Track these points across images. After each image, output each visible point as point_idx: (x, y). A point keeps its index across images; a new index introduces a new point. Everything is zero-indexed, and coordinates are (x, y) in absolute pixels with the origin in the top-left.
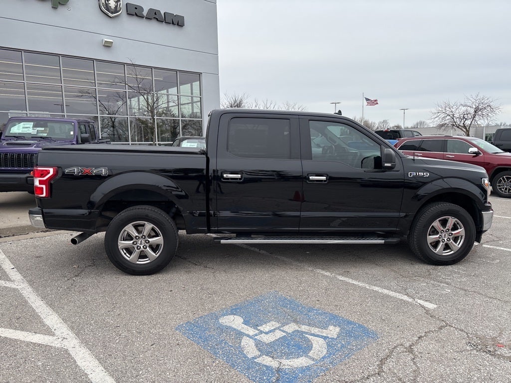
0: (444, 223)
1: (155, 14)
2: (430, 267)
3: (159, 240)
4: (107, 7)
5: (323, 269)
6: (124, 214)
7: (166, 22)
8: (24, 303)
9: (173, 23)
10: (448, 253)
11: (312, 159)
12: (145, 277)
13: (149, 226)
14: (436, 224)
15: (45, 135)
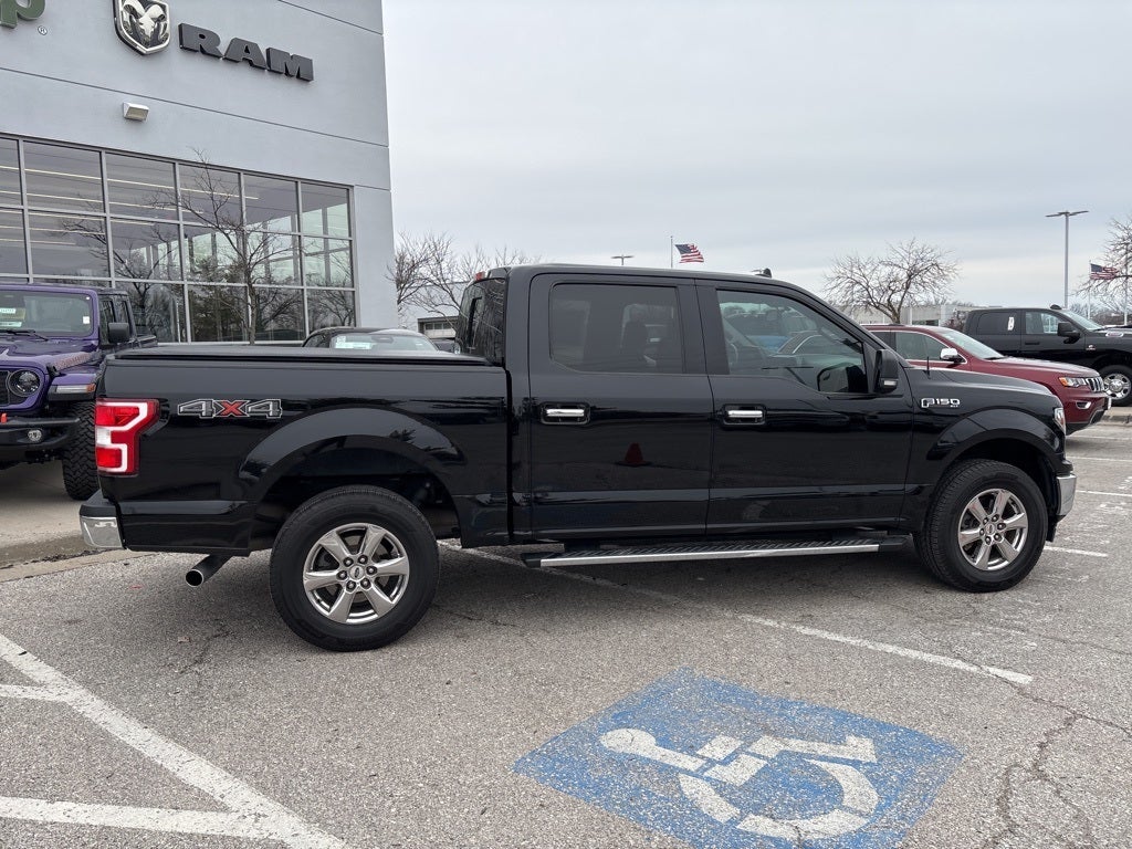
0: (987, 502)
1: (247, 50)
2: (968, 597)
3: (399, 564)
4: (136, 31)
5: (756, 614)
6: (315, 507)
7: (270, 71)
8: (105, 737)
9: (287, 73)
10: (997, 565)
11: (728, 373)
12: (368, 655)
13: (375, 533)
14: (975, 504)
15: (18, 325)
